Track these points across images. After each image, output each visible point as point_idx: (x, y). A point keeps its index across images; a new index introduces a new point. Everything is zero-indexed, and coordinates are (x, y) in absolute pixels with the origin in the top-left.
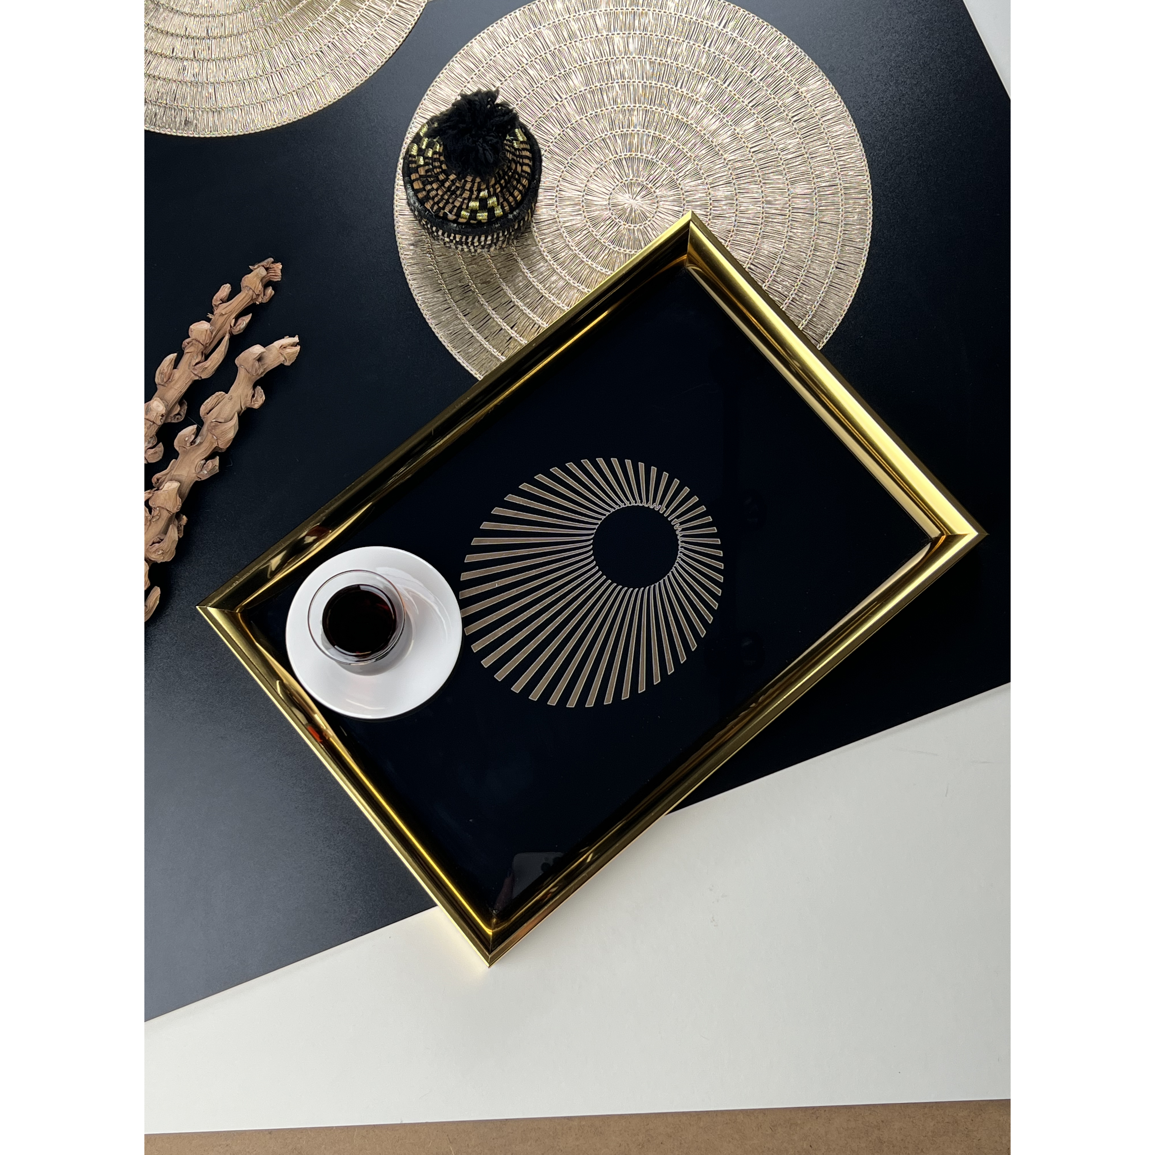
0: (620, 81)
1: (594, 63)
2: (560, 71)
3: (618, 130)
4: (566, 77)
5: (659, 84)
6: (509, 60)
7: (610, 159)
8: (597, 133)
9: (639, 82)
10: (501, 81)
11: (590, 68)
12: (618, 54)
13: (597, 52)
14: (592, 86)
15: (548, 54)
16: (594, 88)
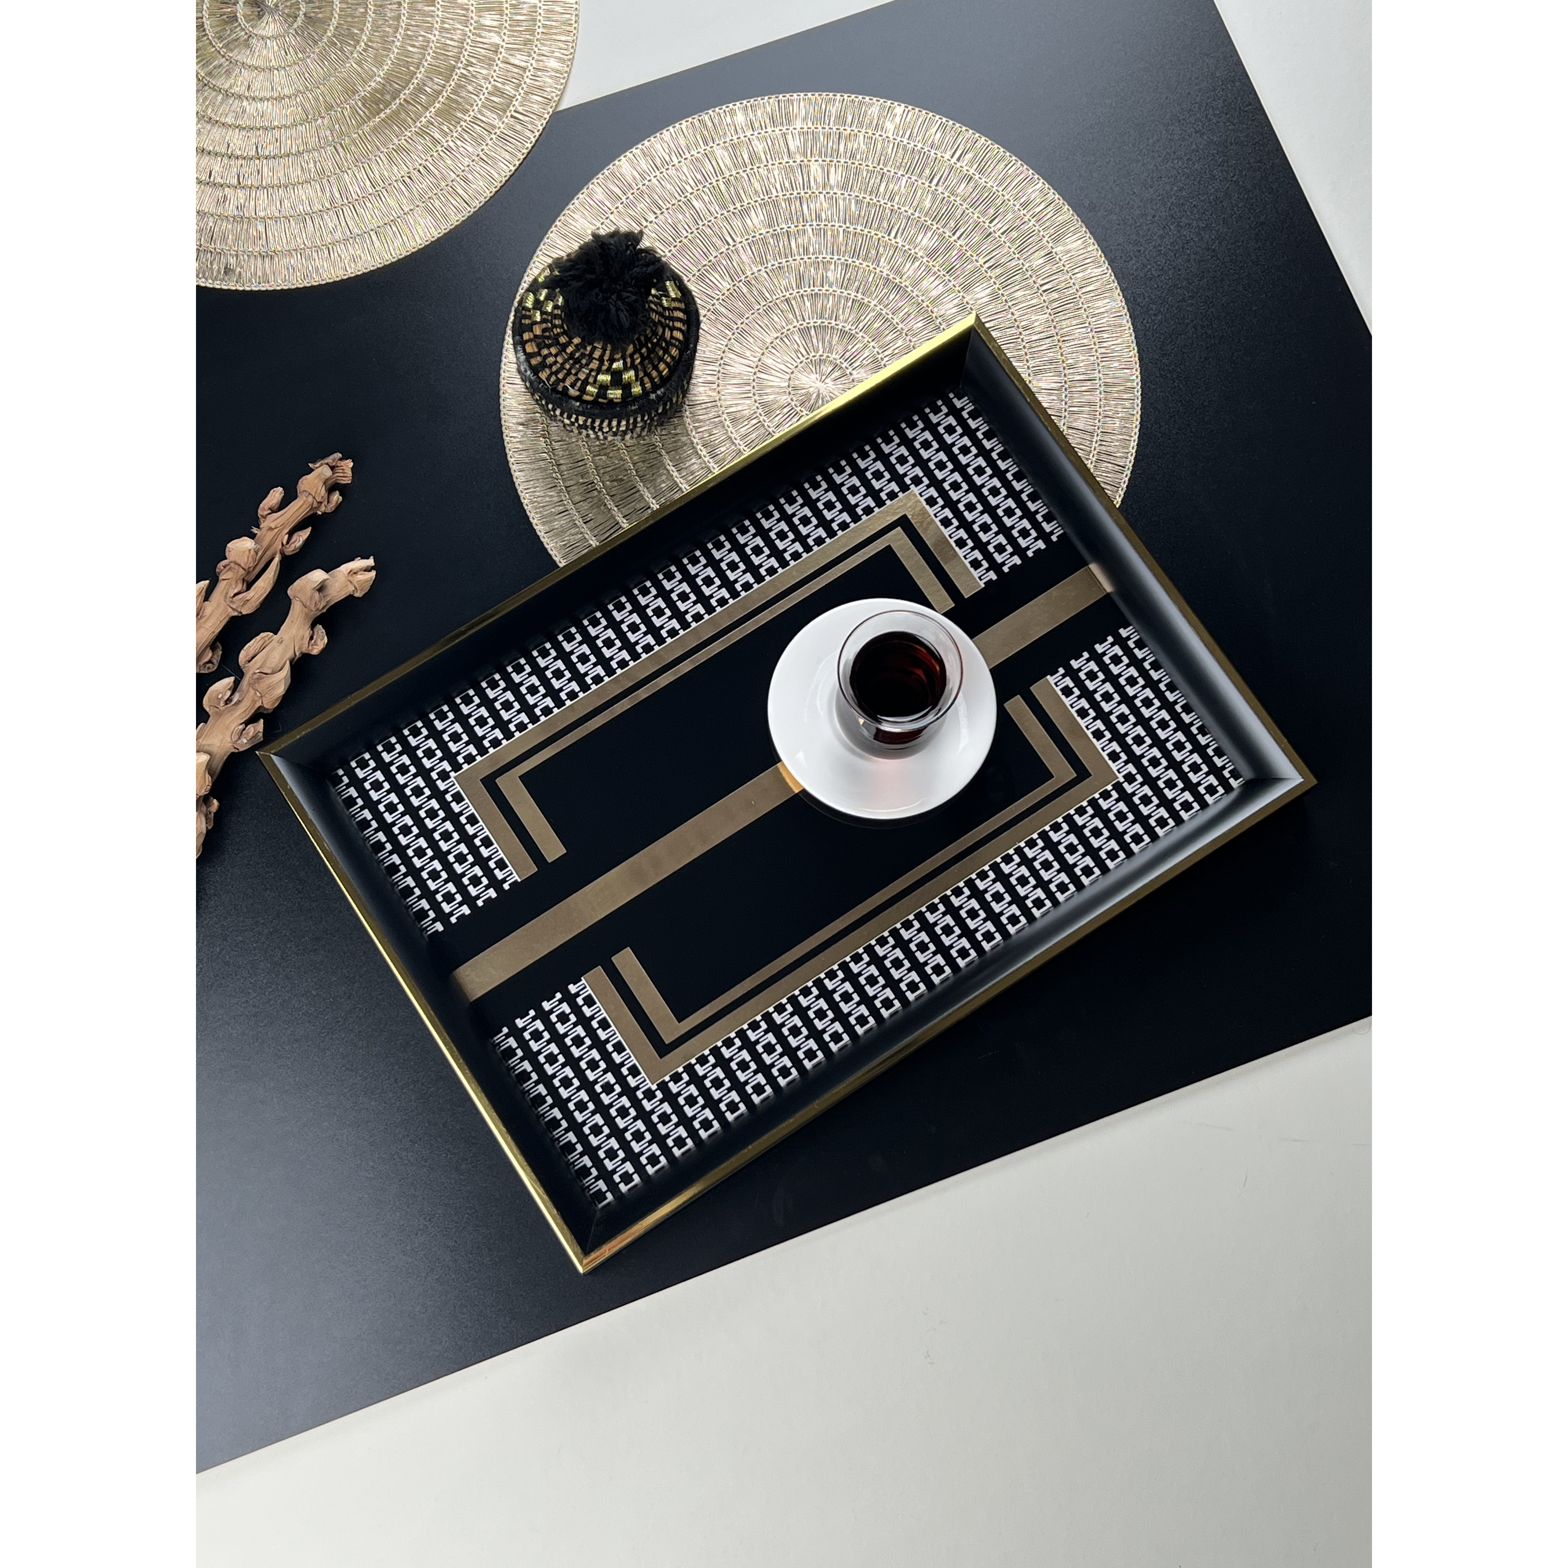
1: (781, 197)
2: (734, 204)
3: (807, 289)
4: (743, 214)
5: (866, 230)
6: (669, 186)
7: (794, 327)
8: (779, 292)
9: (840, 227)
10: (655, 213)
11: (776, 204)
12: (815, 187)
13: (787, 184)
14: (776, 228)
15: (721, 183)
16: (779, 231)
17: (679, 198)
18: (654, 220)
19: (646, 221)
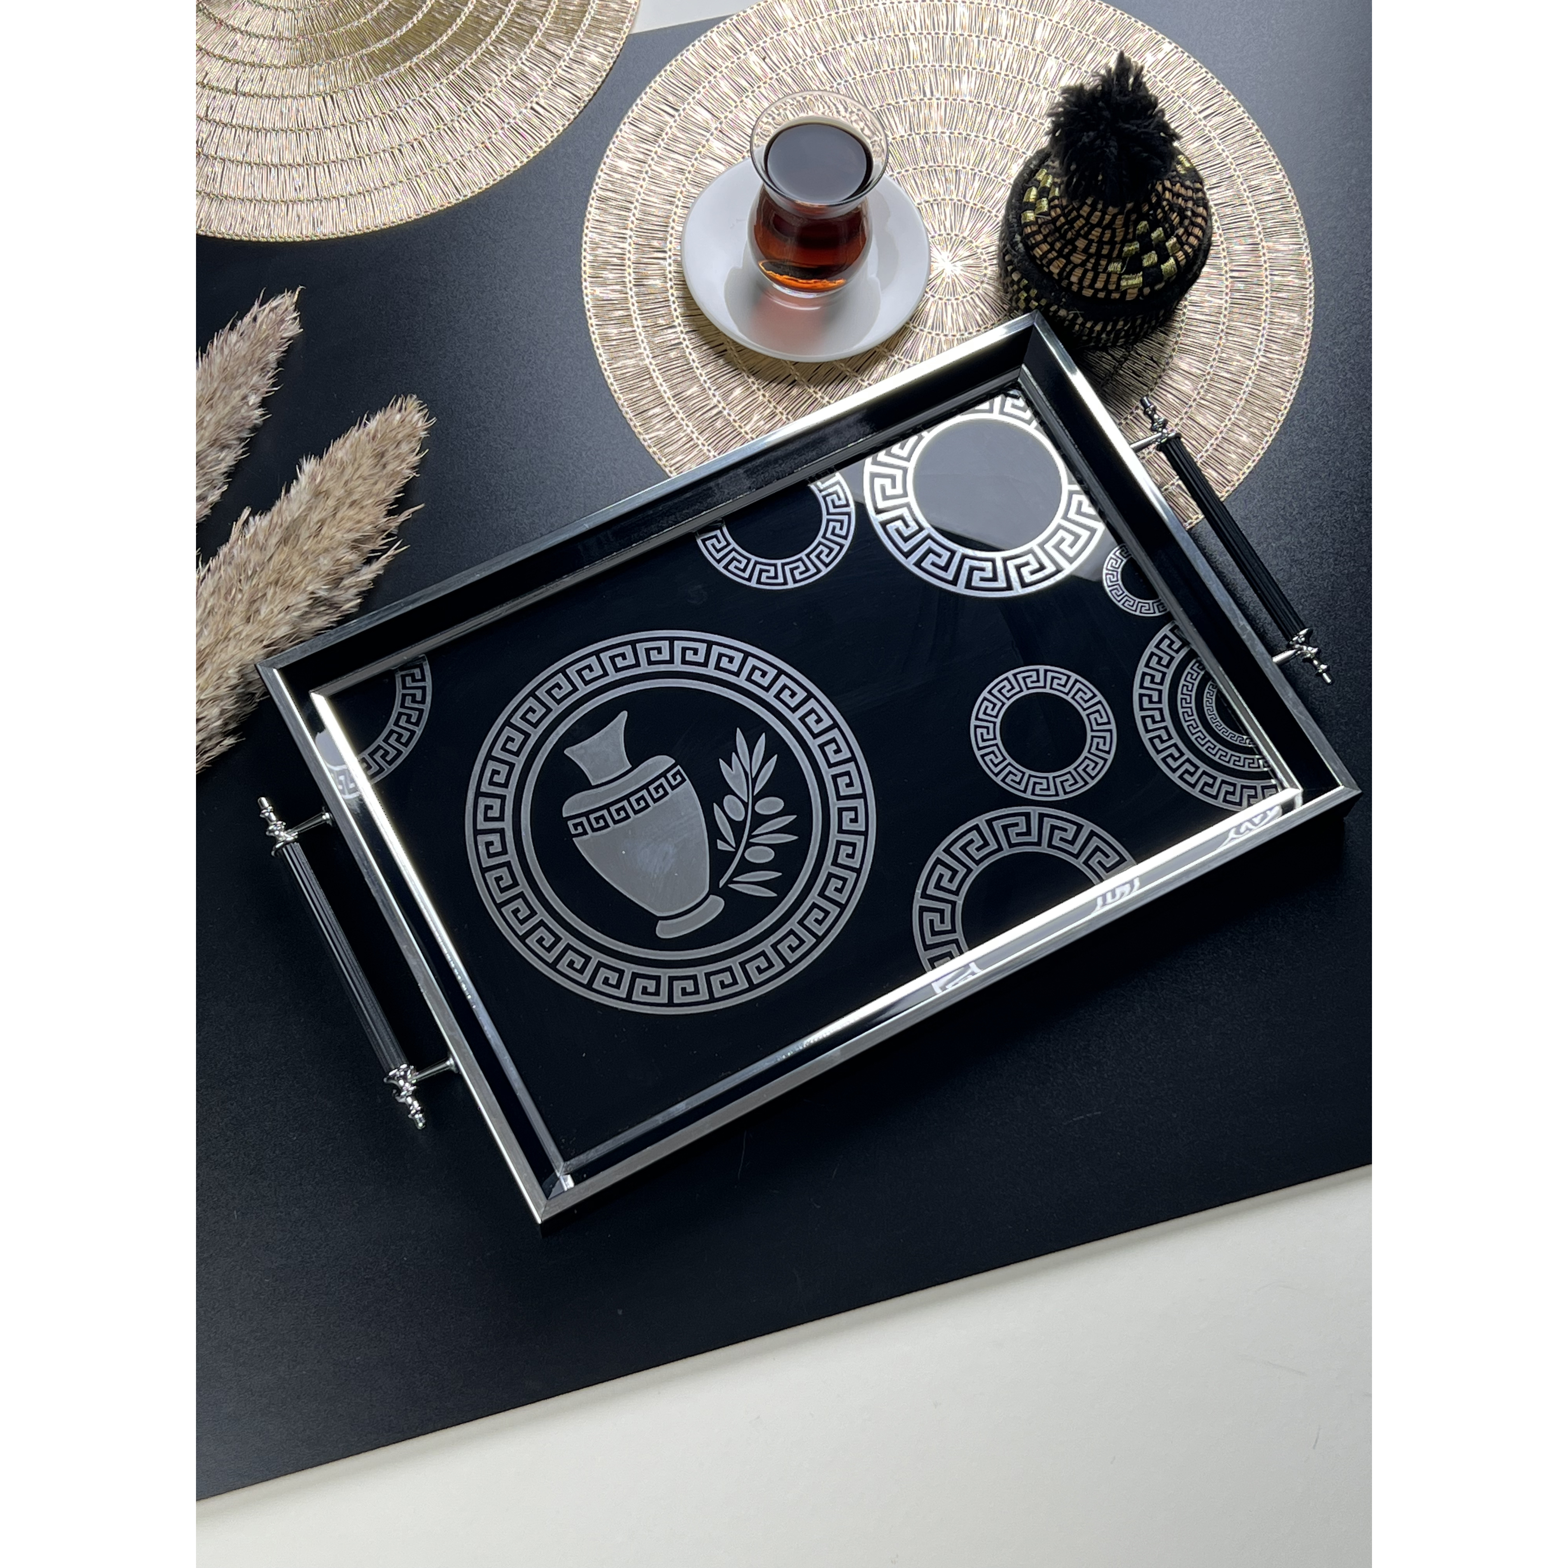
0: (1024, 114)
1: (1002, 75)
2: (951, 62)
3: (984, 169)
4: (953, 75)
6: (893, 18)
7: (951, 200)
8: (953, 160)
10: (866, 36)
12: (1042, 81)
13: (1015, 66)
14: (982, 101)
15: (947, 38)
16: (984, 105)
17: (897, 32)
18: (861, 42)
19: (853, 38)
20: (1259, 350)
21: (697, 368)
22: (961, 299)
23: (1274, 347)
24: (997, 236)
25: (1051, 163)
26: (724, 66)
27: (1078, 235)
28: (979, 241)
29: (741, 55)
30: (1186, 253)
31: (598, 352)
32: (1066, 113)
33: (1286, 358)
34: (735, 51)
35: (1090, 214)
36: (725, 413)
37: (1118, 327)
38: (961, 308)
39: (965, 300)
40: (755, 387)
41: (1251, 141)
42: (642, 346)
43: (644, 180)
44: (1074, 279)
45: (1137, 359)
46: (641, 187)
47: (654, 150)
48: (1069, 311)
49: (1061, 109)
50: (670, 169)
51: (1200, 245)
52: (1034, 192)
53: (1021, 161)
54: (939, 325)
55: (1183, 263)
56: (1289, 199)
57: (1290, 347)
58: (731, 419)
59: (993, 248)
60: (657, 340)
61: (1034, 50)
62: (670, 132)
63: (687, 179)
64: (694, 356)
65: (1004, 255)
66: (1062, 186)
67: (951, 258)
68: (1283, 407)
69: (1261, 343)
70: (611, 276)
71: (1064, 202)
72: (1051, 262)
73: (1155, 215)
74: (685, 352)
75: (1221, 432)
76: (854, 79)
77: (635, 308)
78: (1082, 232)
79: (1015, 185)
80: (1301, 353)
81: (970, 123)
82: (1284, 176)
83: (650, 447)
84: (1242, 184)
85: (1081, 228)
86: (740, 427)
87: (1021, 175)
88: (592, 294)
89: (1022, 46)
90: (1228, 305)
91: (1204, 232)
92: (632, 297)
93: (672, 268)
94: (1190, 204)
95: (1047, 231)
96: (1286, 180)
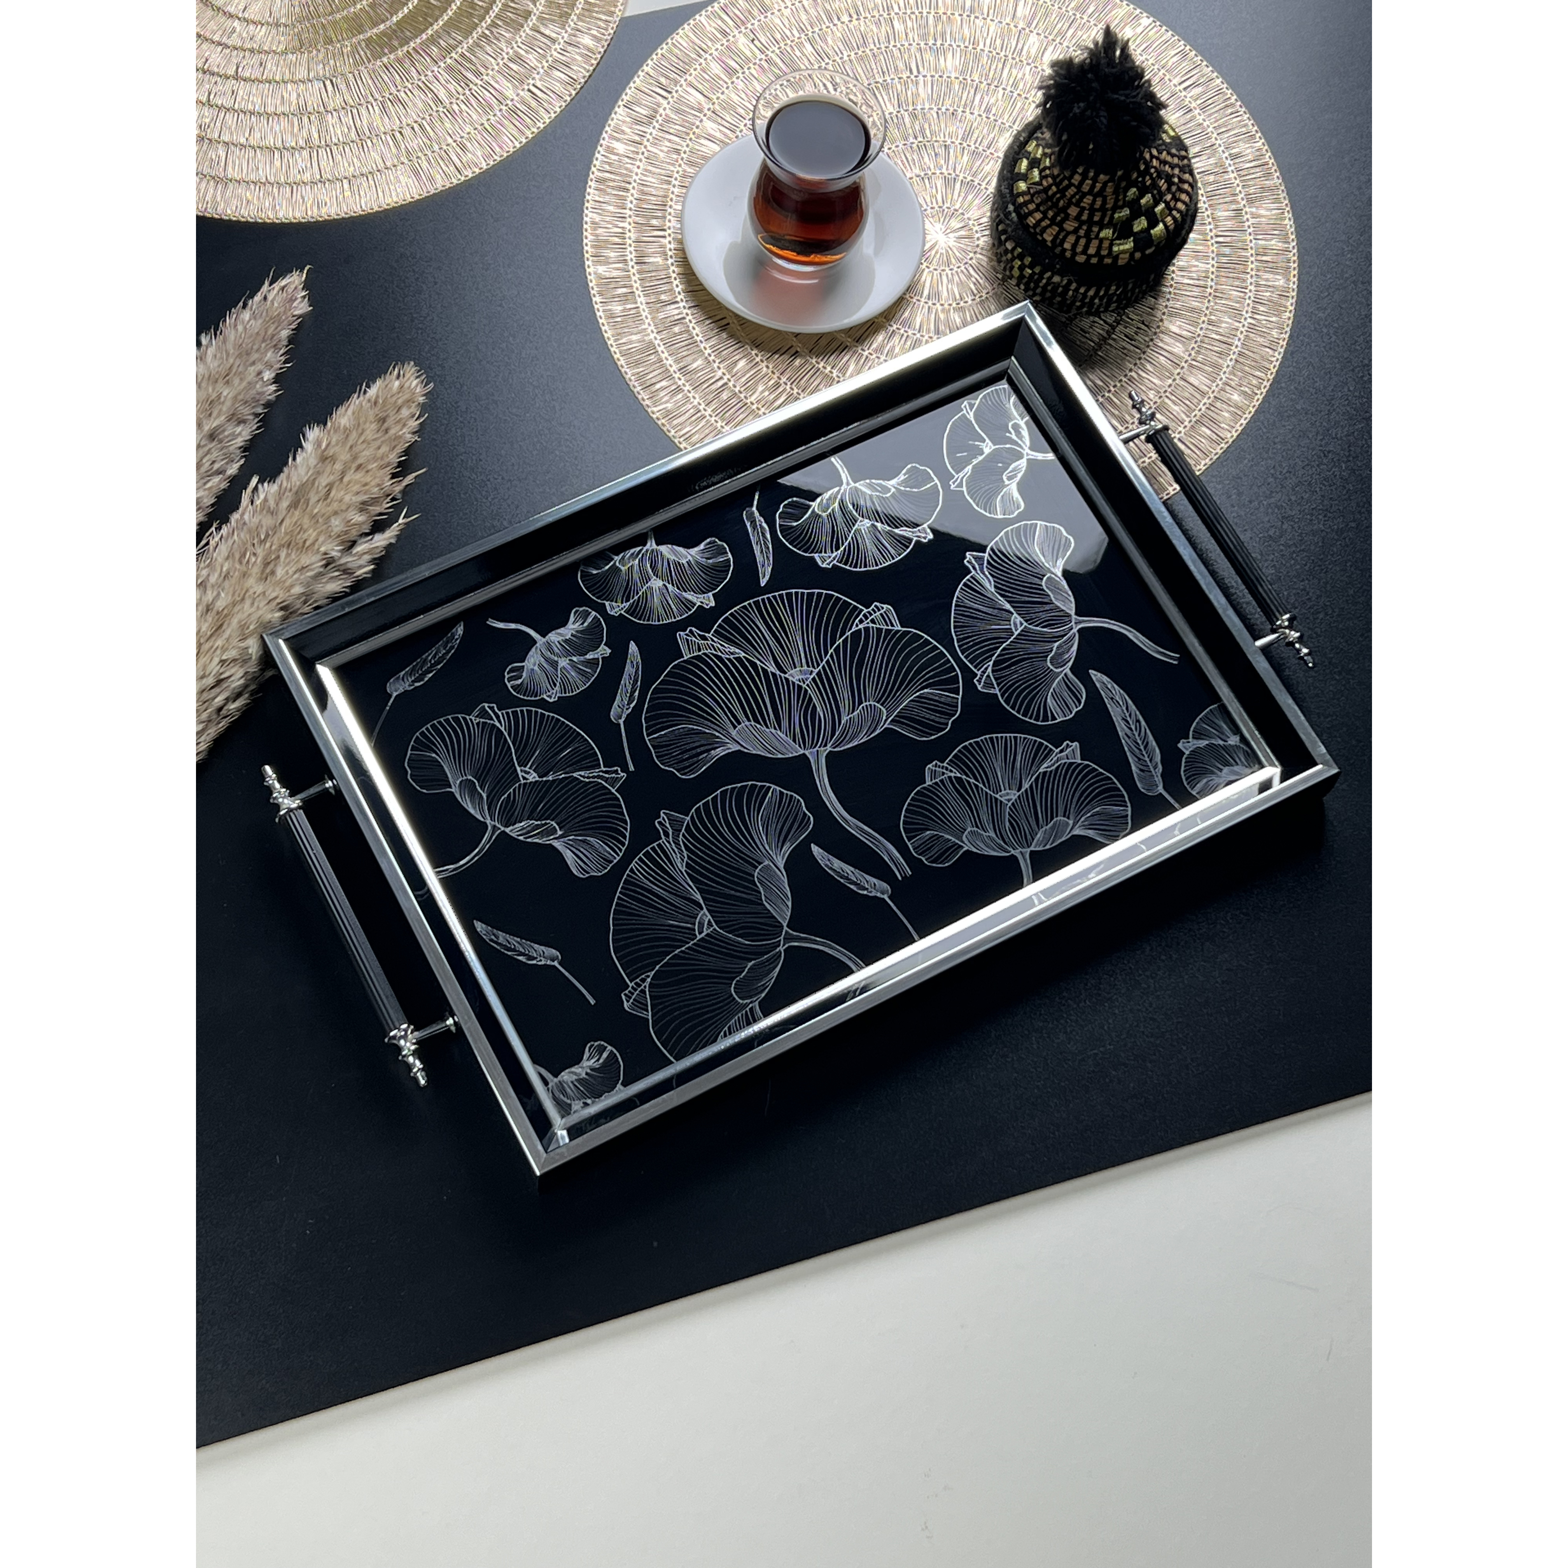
0: (1009, 89)
1: (986, 52)
2: (936, 40)
3: (972, 144)
4: (939, 52)
7: (941, 173)
8: (942, 135)
10: (850, 16)
12: (1025, 57)
13: (998, 42)
14: (968, 77)
15: (931, 17)
16: (969, 81)
17: (882, 12)
18: (847, 22)
19: (839, 19)
20: (1247, 312)
21: (701, 342)
22: (955, 269)
23: (1262, 309)
24: (988, 207)
25: (1040, 135)
26: (714, 48)
27: (1070, 203)
28: (971, 213)
29: (730, 38)
30: (1174, 218)
31: (603, 328)
32: (1057, 85)
33: (1274, 319)
34: (725, 34)
35: (1081, 183)
36: (731, 384)
37: (1111, 292)
38: (956, 278)
39: (959, 270)
40: (758, 359)
41: (1230, 111)
42: (647, 321)
43: (641, 160)
44: (1067, 246)
45: (1128, 323)
46: (638, 167)
47: (649, 131)
48: (1062, 277)
49: (1052, 82)
50: (666, 149)
51: (1187, 210)
52: (1025, 163)
53: (1008, 135)
54: (935, 295)
55: (1172, 227)
56: (1270, 165)
57: (1277, 308)
58: (737, 390)
59: (985, 220)
60: (661, 315)
61: (1016, 27)
62: (664, 113)
63: (682, 159)
64: (697, 330)
65: (998, 225)
66: (1053, 157)
67: (944, 230)
68: (1272, 366)
69: (1248, 305)
70: (612, 254)
71: (1056, 172)
72: (1044, 230)
73: (1144, 182)
74: (688, 327)
75: (1213, 392)
76: (841, 58)
77: (638, 285)
78: (1074, 200)
79: (1006, 156)
80: (1287, 314)
81: (957, 99)
82: (1263, 144)
83: (658, 419)
84: (1223, 152)
85: (1073, 196)
86: (746, 397)
87: (1011, 147)
88: (595, 273)
89: (1004, 23)
90: (1214, 270)
91: (1191, 198)
92: (634, 274)
93: (672, 246)
94: (1176, 171)
95: (1040, 200)
96: (1266, 147)
